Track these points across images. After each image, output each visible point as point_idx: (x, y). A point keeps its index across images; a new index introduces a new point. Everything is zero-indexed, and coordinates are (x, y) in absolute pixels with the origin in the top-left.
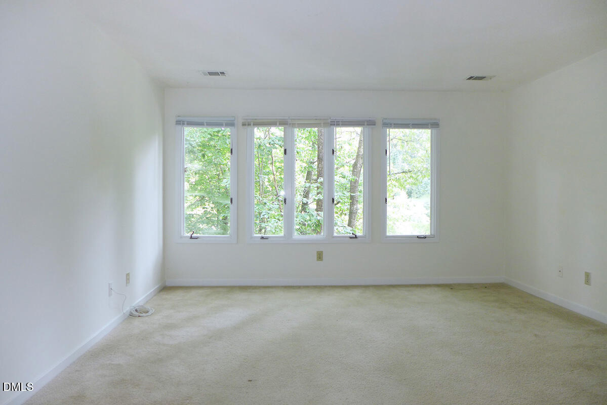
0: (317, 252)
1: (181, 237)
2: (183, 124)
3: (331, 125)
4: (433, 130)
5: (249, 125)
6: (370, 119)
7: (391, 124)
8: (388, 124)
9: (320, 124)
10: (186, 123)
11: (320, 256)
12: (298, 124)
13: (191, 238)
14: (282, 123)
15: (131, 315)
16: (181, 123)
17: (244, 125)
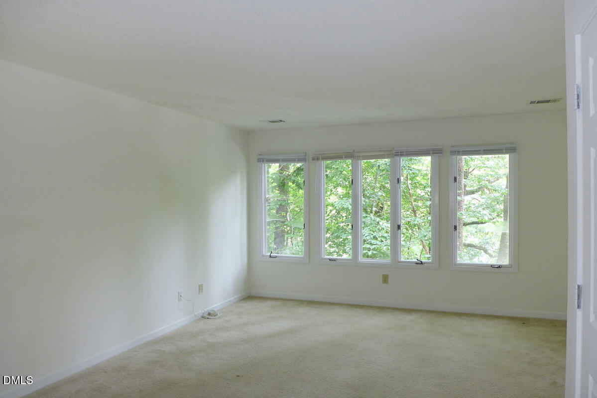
0: (383, 275)
1: (263, 256)
2: (263, 161)
3: (396, 155)
4: (511, 155)
5: (318, 159)
6: (437, 147)
7: (459, 152)
8: (455, 152)
9: (384, 155)
10: (265, 160)
11: (385, 279)
12: (363, 156)
13: (270, 256)
14: (348, 156)
15: (203, 317)
16: (261, 160)
17: (313, 159)
